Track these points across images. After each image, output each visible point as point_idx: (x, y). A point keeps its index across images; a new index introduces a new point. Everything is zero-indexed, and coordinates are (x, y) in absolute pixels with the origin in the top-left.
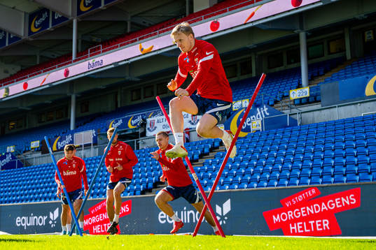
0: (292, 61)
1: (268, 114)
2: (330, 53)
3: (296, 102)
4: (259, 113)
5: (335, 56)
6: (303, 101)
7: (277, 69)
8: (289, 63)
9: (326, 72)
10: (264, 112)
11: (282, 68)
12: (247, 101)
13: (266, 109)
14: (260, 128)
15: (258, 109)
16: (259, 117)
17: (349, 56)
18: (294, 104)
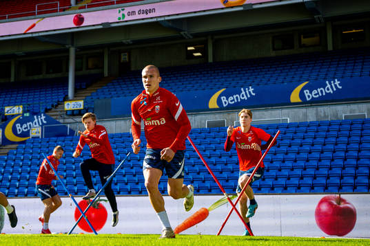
0: (51, 71)
1: (45, 122)
2: (87, 68)
3: (68, 113)
4: (36, 120)
5: (93, 72)
6: (75, 113)
7: (36, 77)
8: (48, 72)
9: (87, 86)
10: (41, 120)
11: (41, 77)
12: (21, 107)
13: (43, 117)
14: (40, 135)
15: (35, 117)
16: (35, 124)
17: (106, 74)
18: (67, 114)
